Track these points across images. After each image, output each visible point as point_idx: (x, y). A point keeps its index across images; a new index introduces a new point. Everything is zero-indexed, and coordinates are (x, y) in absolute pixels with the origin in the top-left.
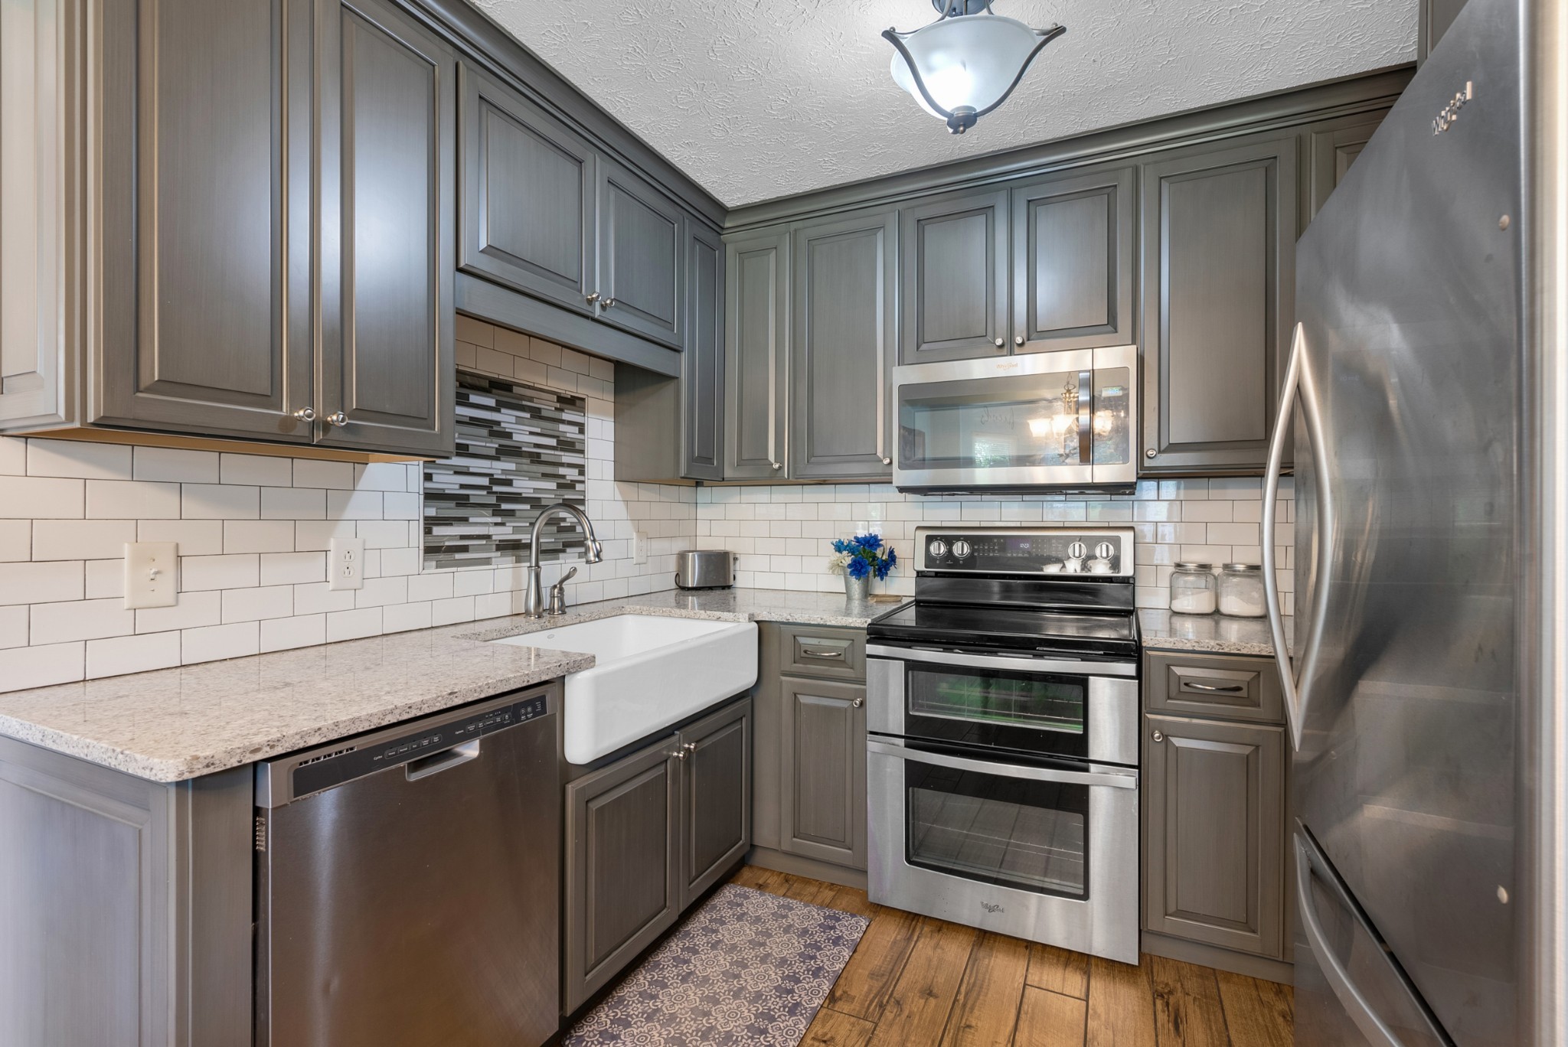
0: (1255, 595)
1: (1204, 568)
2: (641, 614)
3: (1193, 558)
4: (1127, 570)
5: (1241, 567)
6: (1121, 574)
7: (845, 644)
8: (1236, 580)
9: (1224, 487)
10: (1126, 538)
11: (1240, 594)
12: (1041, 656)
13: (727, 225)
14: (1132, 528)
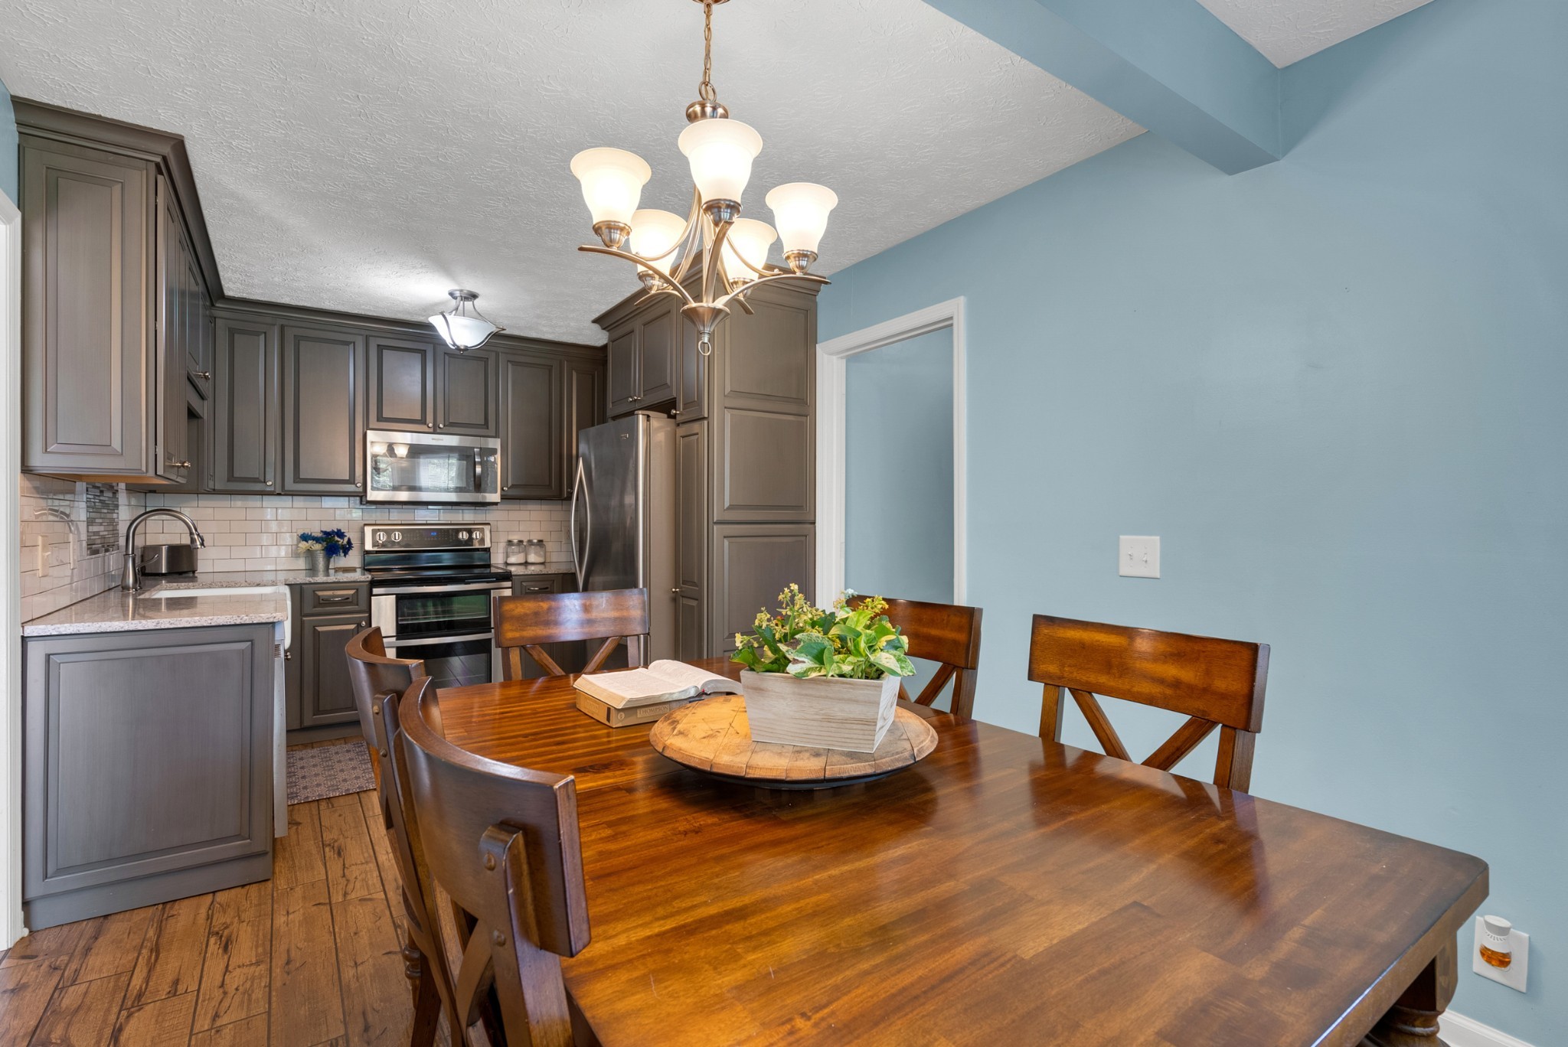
0: (542, 553)
1: (521, 542)
2: (179, 589)
3: (515, 538)
4: (487, 544)
5: (535, 541)
6: (485, 546)
7: (352, 592)
8: (533, 547)
9: (526, 504)
10: (487, 529)
11: (535, 553)
12: (469, 583)
13: (217, 305)
14: (489, 524)
